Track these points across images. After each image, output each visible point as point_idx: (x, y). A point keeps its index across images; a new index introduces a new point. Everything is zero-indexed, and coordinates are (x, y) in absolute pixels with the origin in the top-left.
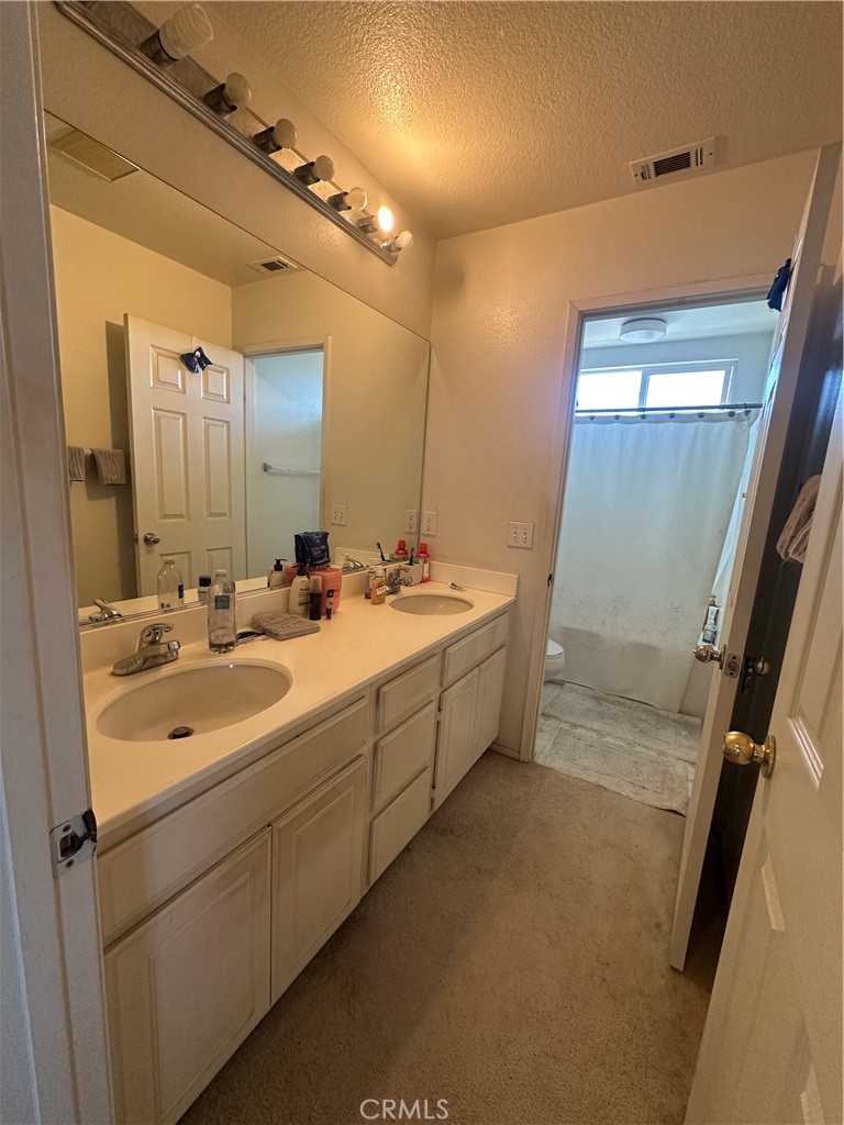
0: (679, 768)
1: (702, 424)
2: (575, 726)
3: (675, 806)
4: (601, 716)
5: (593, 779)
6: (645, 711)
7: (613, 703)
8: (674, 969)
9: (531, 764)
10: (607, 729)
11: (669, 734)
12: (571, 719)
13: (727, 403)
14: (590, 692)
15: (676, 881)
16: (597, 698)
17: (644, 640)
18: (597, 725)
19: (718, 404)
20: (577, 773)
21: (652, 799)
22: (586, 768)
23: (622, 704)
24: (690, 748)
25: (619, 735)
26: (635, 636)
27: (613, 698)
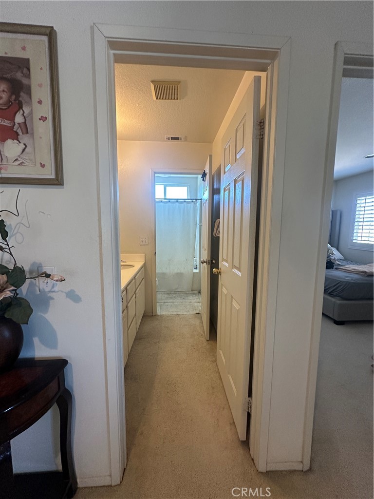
0: (196, 304)
1: (185, 204)
2: (165, 303)
3: (197, 312)
4: (171, 298)
5: (176, 313)
6: (183, 293)
7: (173, 294)
8: (207, 340)
9: (156, 315)
10: (174, 301)
11: (191, 297)
12: (163, 301)
13: (189, 198)
14: (166, 293)
15: (203, 326)
16: (168, 294)
17: (179, 271)
18: (171, 301)
19: (186, 198)
20: (170, 313)
21: (192, 313)
22: (172, 312)
23: (176, 293)
24: (197, 299)
25: (178, 301)
26: (176, 271)
27: (173, 292)
